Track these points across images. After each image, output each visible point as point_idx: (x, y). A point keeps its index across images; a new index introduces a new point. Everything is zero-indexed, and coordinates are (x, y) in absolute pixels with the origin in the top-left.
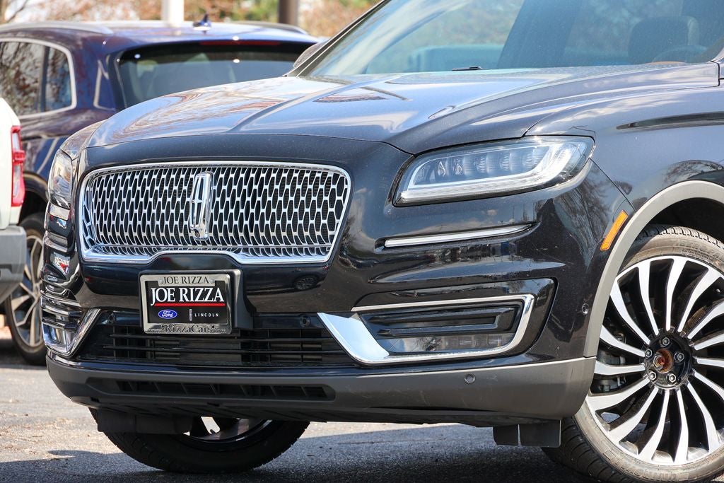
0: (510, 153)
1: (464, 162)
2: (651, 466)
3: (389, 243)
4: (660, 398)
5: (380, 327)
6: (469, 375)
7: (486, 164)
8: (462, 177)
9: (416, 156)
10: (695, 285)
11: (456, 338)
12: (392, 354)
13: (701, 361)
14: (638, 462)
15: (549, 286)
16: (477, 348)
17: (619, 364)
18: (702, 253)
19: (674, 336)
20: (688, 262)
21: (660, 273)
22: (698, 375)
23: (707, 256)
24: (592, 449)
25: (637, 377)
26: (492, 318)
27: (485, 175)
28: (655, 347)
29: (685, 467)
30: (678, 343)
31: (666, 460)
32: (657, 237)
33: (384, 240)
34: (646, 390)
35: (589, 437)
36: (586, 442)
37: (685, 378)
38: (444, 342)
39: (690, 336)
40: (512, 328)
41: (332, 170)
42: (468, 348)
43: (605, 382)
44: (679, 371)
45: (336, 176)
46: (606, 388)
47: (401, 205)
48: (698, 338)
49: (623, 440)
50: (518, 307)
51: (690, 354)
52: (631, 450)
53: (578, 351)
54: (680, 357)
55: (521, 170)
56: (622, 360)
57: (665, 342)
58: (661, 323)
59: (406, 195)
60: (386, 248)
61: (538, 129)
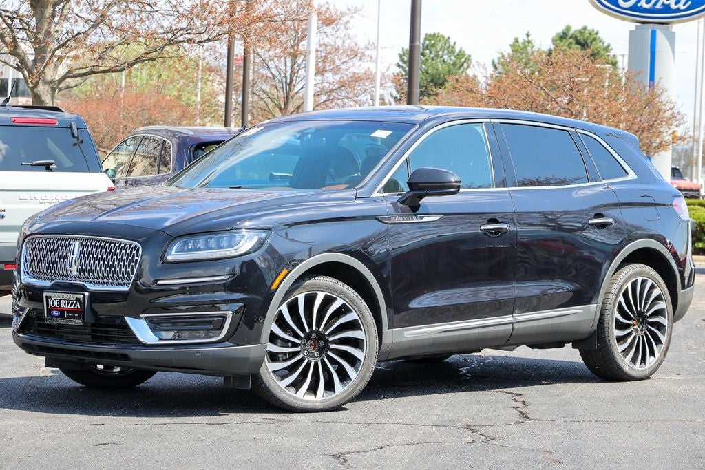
0: (225, 238)
1: (201, 242)
2: (302, 400)
3: (159, 282)
4: (308, 365)
5: (155, 325)
6: (198, 352)
7: (212, 243)
8: (199, 249)
9: (175, 238)
10: (330, 307)
11: (194, 332)
12: (161, 339)
13: (333, 346)
14: (295, 398)
15: (241, 306)
16: (204, 338)
17: (288, 347)
18: (334, 290)
19: (317, 332)
20: (326, 295)
21: (310, 300)
22: (330, 354)
23: (337, 292)
24: (269, 391)
25: (297, 353)
26: (210, 323)
27: (211, 249)
28: (308, 337)
29: (322, 401)
30: (320, 337)
31: (311, 398)
32: (309, 282)
33: (157, 280)
34: (302, 360)
35: (268, 385)
36: (266, 387)
37: (324, 355)
38: (186, 334)
39: (326, 333)
40: (221, 328)
41: (134, 243)
42: (199, 338)
43: (280, 356)
44: (321, 351)
45: (136, 246)
46: (281, 359)
47: (166, 263)
48: (331, 334)
49: (288, 386)
50: (224, 317)
51: (327, 342)
52: (292, 392)
53: (257, 340)
54: (322, 343)
55: (230, 246)
56: (290, 344)
57: (313, 336)
58: (310, 326)
59: (170, 258)
60: (158, 285)
61: (247, 224)
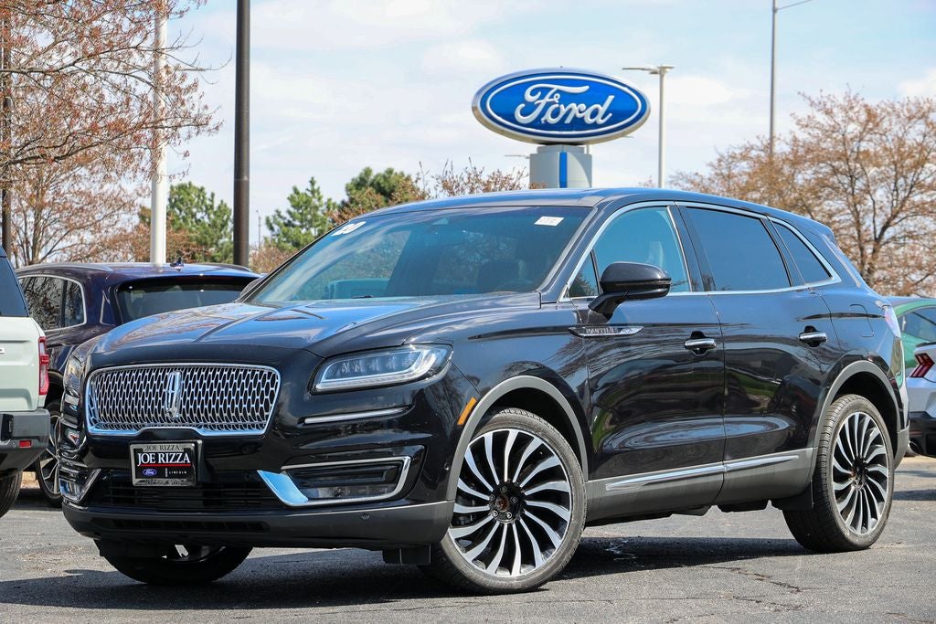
0: (393, 356)
1: (360, 364)
2: (494, 578)
3: (308, 421)
4: (500, 529)
5: (302, 480)
6: (365, 514)
7: (376, 365)
8: (359, 374)
9: (326, 359)
10: (525, 449)
11: (356, 488)
12: (310, 499)
13: (529, 503)
14: (485, 575)
15: (421, 451)
16: (371, 495)
17: (471, 506)
18: (529, 426)
19: (510, 484)
20: (519, 433)
21: (500, 440)
22: (527, 513)
23: (533, 429)
24: (452, 566)
25: (485, 514)
26: (380, 473)
27: (376, 372)
28: (497, 493)
29: (519, 578)
30: (513, 490)
31: (505, 574)
32: (497, 416)
33: (305, 418)
34: (491, 524)
35: (451, 558)
36: (448, 561)
37: (518, 515)
38: (347, 491)
39: (522, 486)
40: (395, 481)
41: (266, 369)
42: (364, 495)
43: (461, 518)
44: (514, 510)
45: (270, 373)
46: (463, 523)
47: (316, 393)
48: (528, 486)
49: (475, 560)
50: (400, 465)
51: (522, 498)
52: (480, 567)
53: (442, 496)
54: (514, 500)
55: (400, 368)
56: (473, 503)
57: (504, 490)
58: (501, 476)
59: (319, 387)
60: (305, 424)
61: (413, 340)
